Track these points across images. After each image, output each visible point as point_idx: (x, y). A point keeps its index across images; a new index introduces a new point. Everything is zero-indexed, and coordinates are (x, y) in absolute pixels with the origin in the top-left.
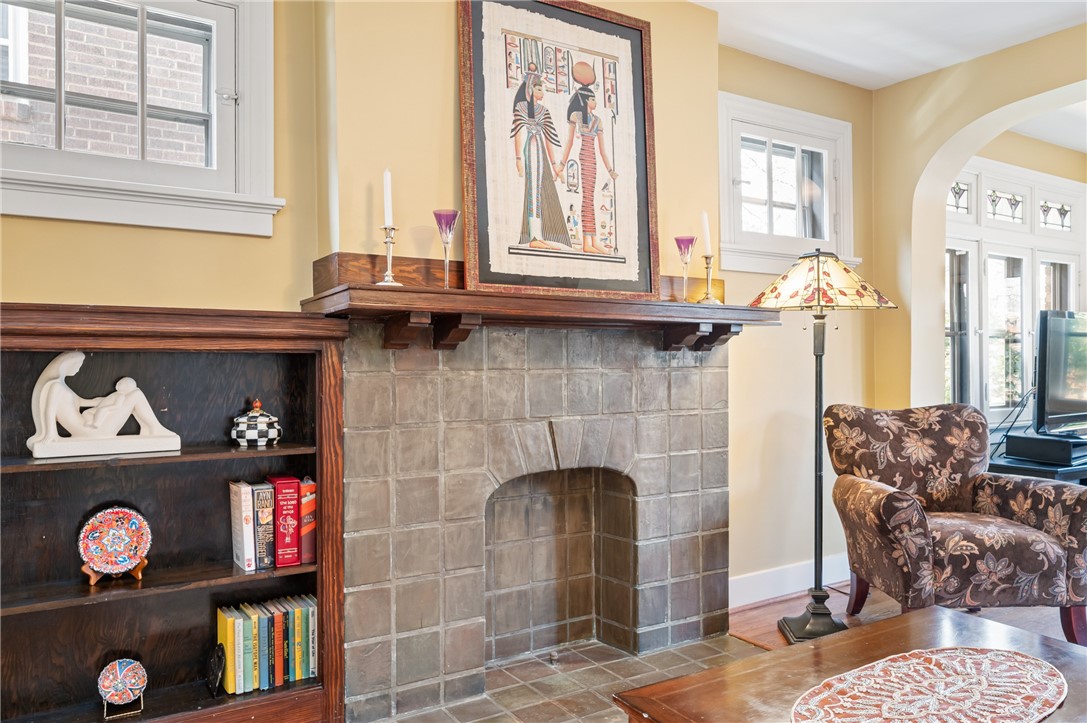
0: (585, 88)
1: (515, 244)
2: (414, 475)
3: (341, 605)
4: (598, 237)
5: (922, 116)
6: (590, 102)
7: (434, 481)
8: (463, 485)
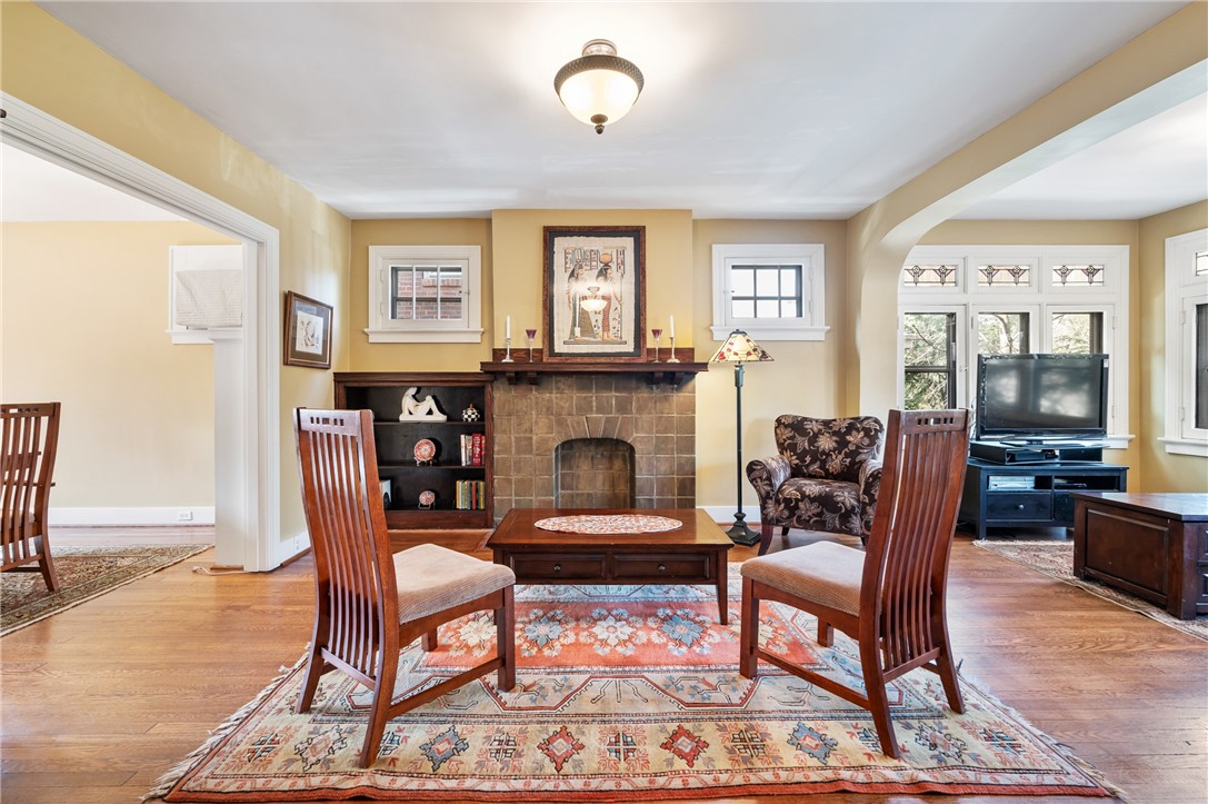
0: (606, 265)
1: (567, 339)
3: (492, 482)
4: (610, 334)
6: (609, 271)
8: (544, 441)
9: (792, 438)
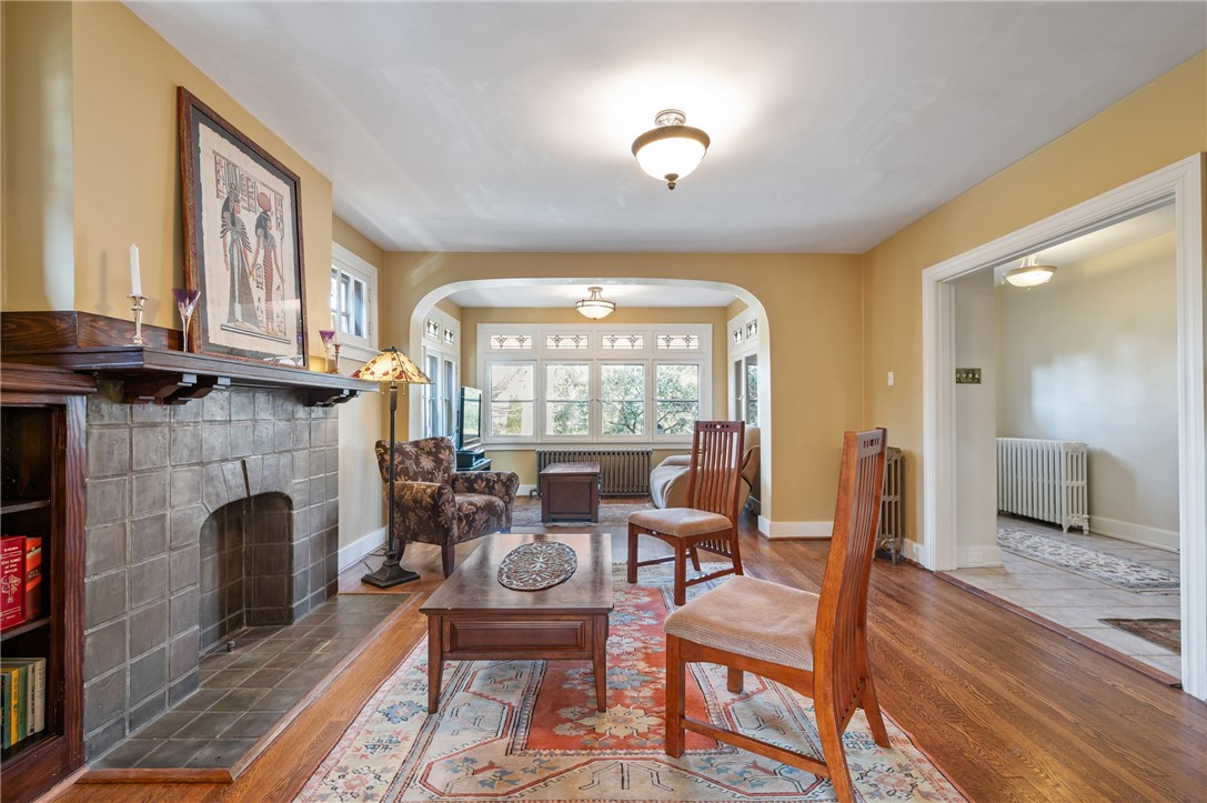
0: (265, 212)
2: (146, 515)
4: (275, 324)
5: (416, 274)
6: (268, 224)
7: (162, 518)
8: (185, 519)
9: (402, 462)
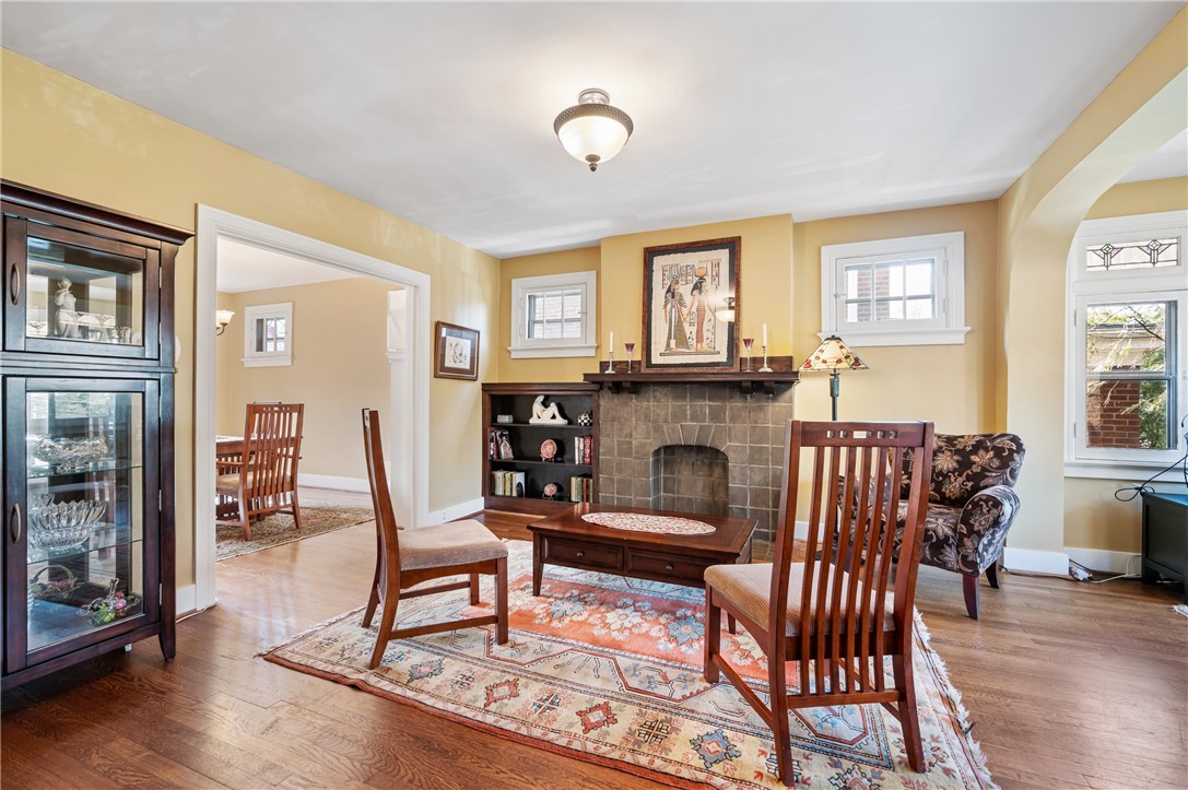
1: (663, 351)
2: (623, 439)
3: (599, 480)
7: (631, 442)
8: (643, 445)
